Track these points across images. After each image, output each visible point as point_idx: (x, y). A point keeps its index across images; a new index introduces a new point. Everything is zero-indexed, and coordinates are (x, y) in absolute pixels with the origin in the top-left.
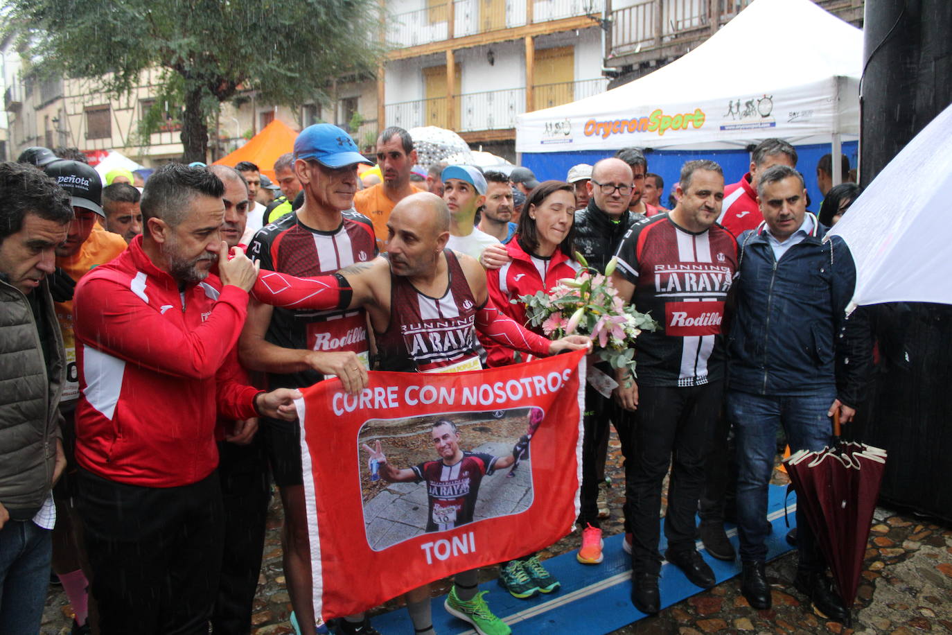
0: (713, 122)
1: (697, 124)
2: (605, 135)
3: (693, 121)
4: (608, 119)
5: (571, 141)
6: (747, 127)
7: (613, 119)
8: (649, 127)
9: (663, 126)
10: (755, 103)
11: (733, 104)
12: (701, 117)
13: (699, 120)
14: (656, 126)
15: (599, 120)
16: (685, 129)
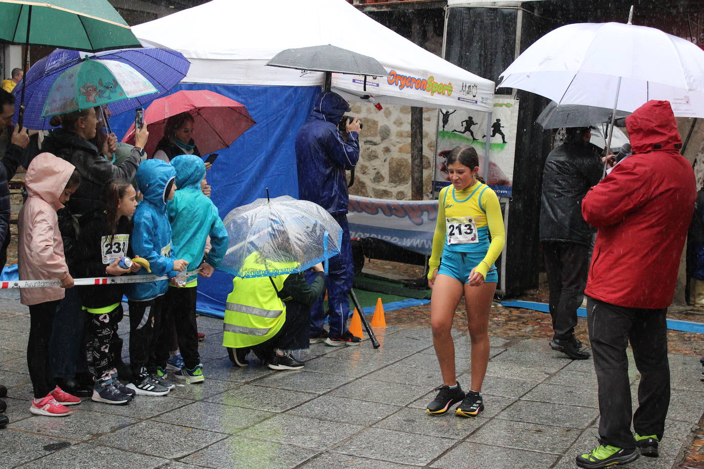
0: (456, 94)
1: (450, 93)
2: (401, 87)
3: (447, 90)
4: (404, 74)
5: (378, 85)
6: (468, 101)
7: (408, 75)
8: (427, 88)
9: (434, 89)
10: (471, 87)
11: (464, 85)
12: (451, 89)
13: (450, 90)
14: (431, 88)
15: (399, 72)
16: (444, 94)
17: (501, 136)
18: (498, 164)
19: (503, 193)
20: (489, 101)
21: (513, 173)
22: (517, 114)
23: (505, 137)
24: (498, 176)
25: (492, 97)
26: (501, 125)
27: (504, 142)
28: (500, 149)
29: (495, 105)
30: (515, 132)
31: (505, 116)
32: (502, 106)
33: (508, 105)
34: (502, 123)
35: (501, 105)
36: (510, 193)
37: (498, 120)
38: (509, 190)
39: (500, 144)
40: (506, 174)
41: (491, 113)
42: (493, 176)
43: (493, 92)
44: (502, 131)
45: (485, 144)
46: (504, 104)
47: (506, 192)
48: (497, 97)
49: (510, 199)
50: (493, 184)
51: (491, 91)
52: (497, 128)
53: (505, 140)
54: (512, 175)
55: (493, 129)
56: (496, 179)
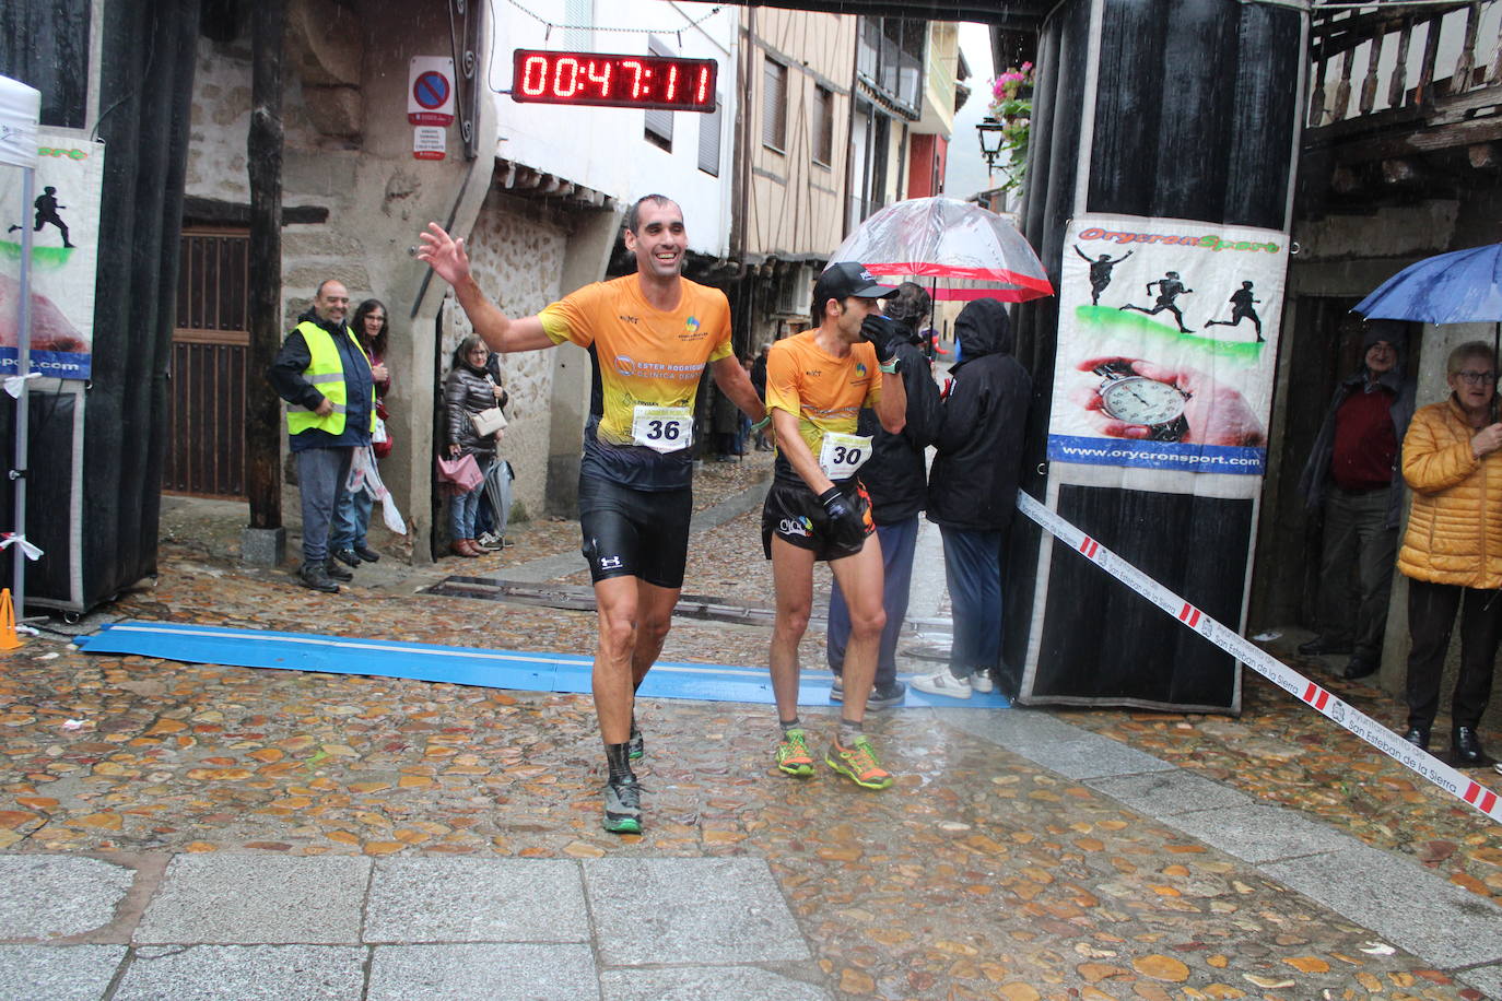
17: (59, 230)
18: (52, 299)
19: (68, 371)
20: (24, 139)
21: (92, 321)
22: (98, 178)
23: (70, 232)
24: (53, 330)
25: (34, 128)
26: (59, 203)
27: (67, 245)
28: (56, 262)
29: (43, 152)
30: (96, 221)
31: (69, 181)
32: (59, 156)
33: (75, 154)
34: (61, 199)
35: (55, 153)
36: (86, 371)
37: (50, 190)
38: (84, 362)
39: (57, 249)
40: (73, 324)
41: (32, 170)
42: (41, 327)
43: (36, 117)
44: (62, 219)
45: (17, 247)
46: (65, 151)
47: (76, 367)
48: (44, 132)
49: (87, 383)
50: (43, 347)
51: (29, 113)
52: (47, 208)
53: (71, 241)
54: (91, 327)
55: (36, 210)
56: (49, 336)
